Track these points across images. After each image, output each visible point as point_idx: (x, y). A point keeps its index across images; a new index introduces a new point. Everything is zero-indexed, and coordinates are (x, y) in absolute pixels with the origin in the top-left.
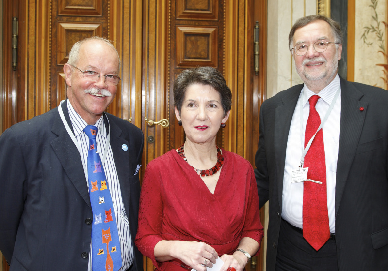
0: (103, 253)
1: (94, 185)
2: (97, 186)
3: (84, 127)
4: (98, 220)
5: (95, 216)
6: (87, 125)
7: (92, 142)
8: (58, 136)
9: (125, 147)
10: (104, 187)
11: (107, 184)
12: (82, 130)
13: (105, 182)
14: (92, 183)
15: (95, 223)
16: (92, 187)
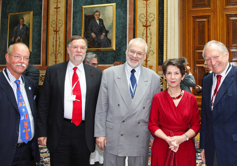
0: (25, 131)
1: (20, 104)
2: (21, 104)
3: (15, 80)
4: (22, 118)
5: (22, 117)
6: (16, 79)
7: (18, 86)
8: (4, 84)
9: (30, 88)
10: (24, 105)
11: (25, 103)
12: (14, 81)
13: (24, 103)
14: (19, 103)
15: (22, 119)
16: (20, 105)
